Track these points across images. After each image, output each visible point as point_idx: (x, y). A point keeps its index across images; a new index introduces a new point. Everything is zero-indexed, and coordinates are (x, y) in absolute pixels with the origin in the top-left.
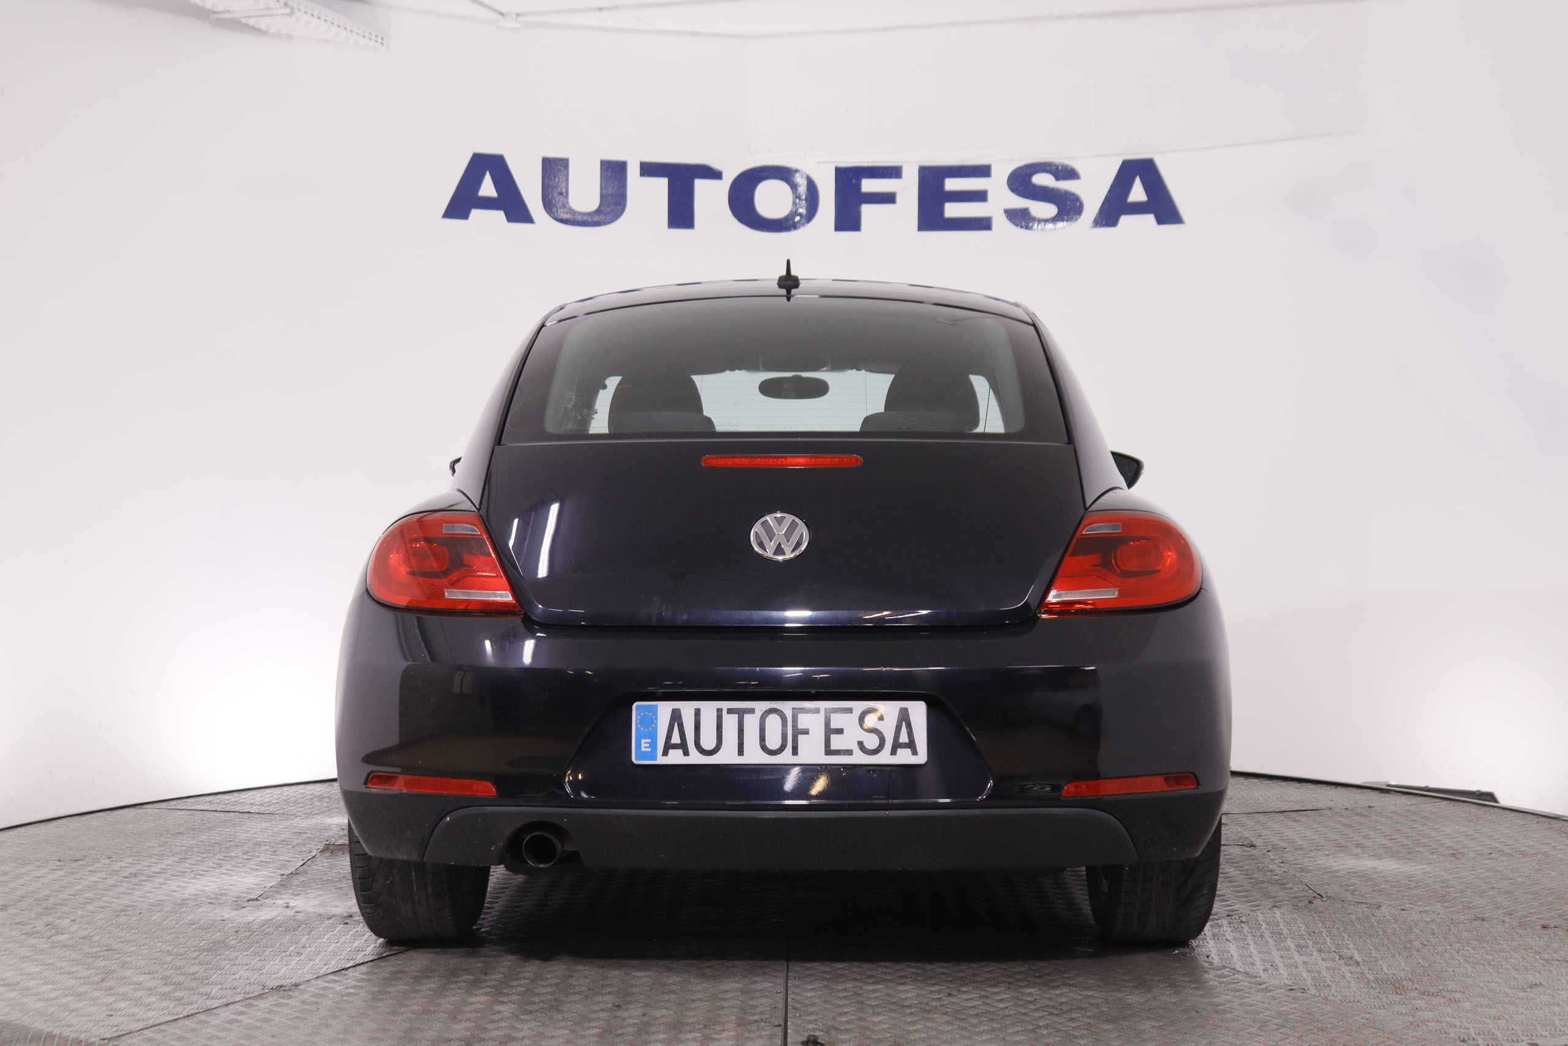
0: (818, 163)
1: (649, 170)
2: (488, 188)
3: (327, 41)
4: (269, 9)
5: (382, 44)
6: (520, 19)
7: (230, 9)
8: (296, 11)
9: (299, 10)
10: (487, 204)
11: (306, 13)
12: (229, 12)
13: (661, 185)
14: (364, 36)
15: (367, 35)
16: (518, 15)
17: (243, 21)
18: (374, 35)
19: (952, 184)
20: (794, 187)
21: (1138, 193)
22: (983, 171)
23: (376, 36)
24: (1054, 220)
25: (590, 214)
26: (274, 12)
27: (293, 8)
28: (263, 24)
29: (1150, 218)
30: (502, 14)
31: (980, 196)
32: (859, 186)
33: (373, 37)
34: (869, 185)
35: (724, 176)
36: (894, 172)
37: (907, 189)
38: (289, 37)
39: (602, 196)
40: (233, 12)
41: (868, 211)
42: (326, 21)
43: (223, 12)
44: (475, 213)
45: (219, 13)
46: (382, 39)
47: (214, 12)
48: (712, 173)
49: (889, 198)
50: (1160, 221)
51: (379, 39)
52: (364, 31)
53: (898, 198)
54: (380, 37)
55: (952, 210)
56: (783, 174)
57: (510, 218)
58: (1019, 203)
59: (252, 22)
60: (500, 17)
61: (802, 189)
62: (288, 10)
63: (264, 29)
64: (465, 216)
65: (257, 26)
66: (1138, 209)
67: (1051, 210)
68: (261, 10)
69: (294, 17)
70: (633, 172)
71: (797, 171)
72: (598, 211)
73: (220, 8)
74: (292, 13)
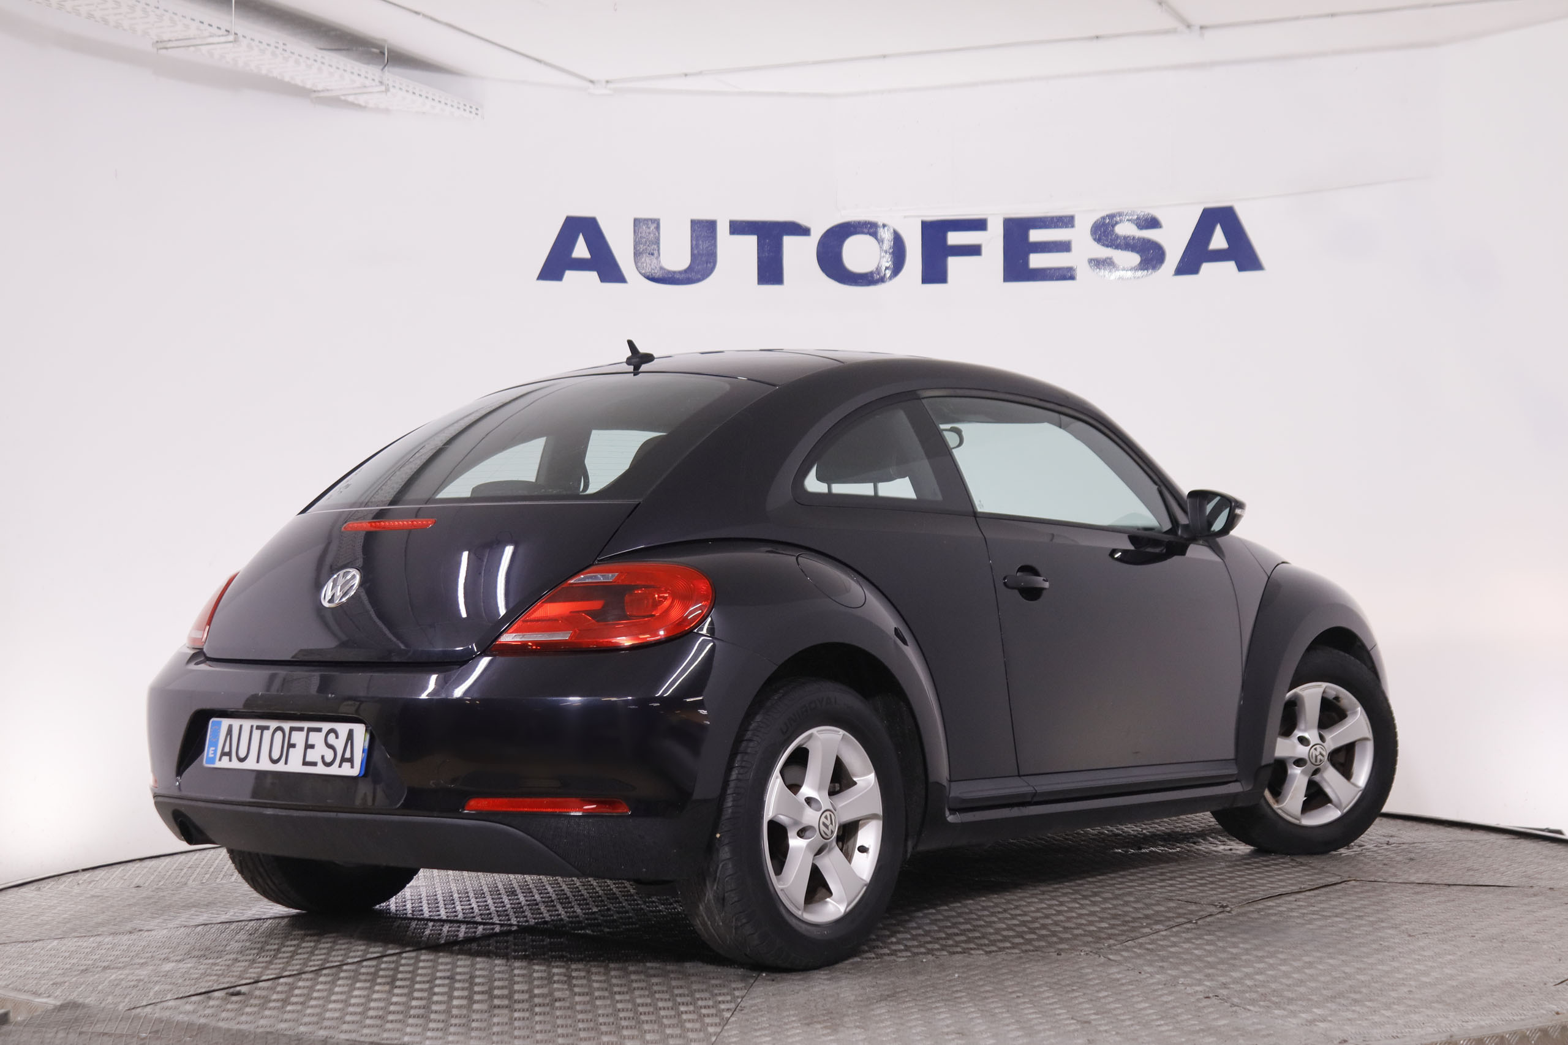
0: (905, 217)
1: (738, 228)
2: (581, 250)
3: (424, 113)
4: (365, 87)
5: (477, 114)
6: (611, 86)
7: (329, 88)
8: (392, 90)
9: (394, 87)
10: (581, 265)
11: (400, 89)
12: (328, 90)
13: (751, 241)
14: (458, 108)
15: (462, 106)
16: (607, 82)
17: (343, 98)
18: (468, 106)
19: (1036, 235)
20: (880, 241)
21: (1218, 241)
22: (1066, 222)
23: (471, 107)
24: (1135, 269)
25: (680, 272)
26: (370, 90)
27: (388, 85)
28: (361, 100)
29: (1231, 265)
30: (592, 82)
31: (1064, 247)
32: (945, 239)
33: (467, 108)
34: (954, 238)
35: (812, 232)
36: (979, 225)
37: (992, 241)
38: (387, 111)
39: (693, 255)
40: (332, 90)
41: (954, 263)
42: (420, 95)
43: (323, 91)
44: (569, 275)
45: (319, 91)
46: (477, 109)
47: (315, 91)
48: (800, 230)
49: (974, 250)
50: (1241, 268)
51: (473, 110)
52: (459, 103)
53: (984, 250)
54: (474, 107)
55: (1037, 261)
56: (869, 228)
57: (604, 278)
58: (1103, 252)
59: (351, 99)
60: (591, 85)
61: (888, 244)
62: (383, 88)
63: (363, 104)
64: (559, 277)
65: (356, 102)
66: (1219, 256)
67: (1134, 258)
68: (359, 88)
69: (389, 94)
70: (723, 230)
71: (884, 226)
72: (690, 269)
73: (320, 87)
74: (387, 90)
